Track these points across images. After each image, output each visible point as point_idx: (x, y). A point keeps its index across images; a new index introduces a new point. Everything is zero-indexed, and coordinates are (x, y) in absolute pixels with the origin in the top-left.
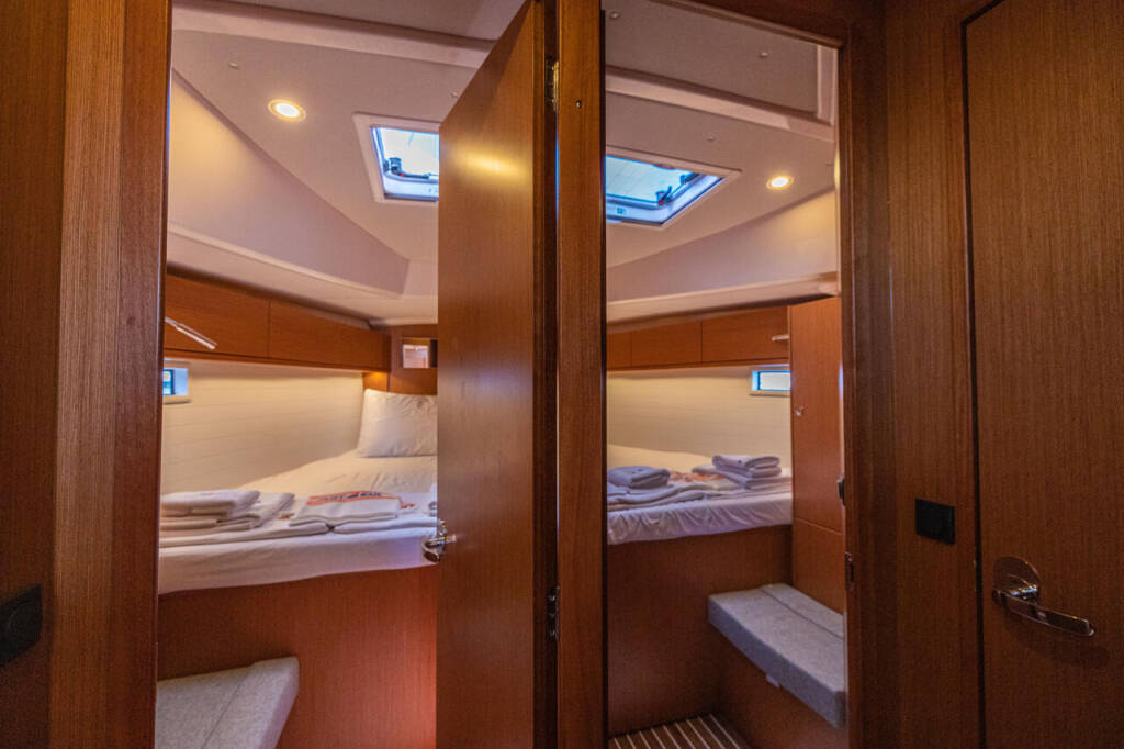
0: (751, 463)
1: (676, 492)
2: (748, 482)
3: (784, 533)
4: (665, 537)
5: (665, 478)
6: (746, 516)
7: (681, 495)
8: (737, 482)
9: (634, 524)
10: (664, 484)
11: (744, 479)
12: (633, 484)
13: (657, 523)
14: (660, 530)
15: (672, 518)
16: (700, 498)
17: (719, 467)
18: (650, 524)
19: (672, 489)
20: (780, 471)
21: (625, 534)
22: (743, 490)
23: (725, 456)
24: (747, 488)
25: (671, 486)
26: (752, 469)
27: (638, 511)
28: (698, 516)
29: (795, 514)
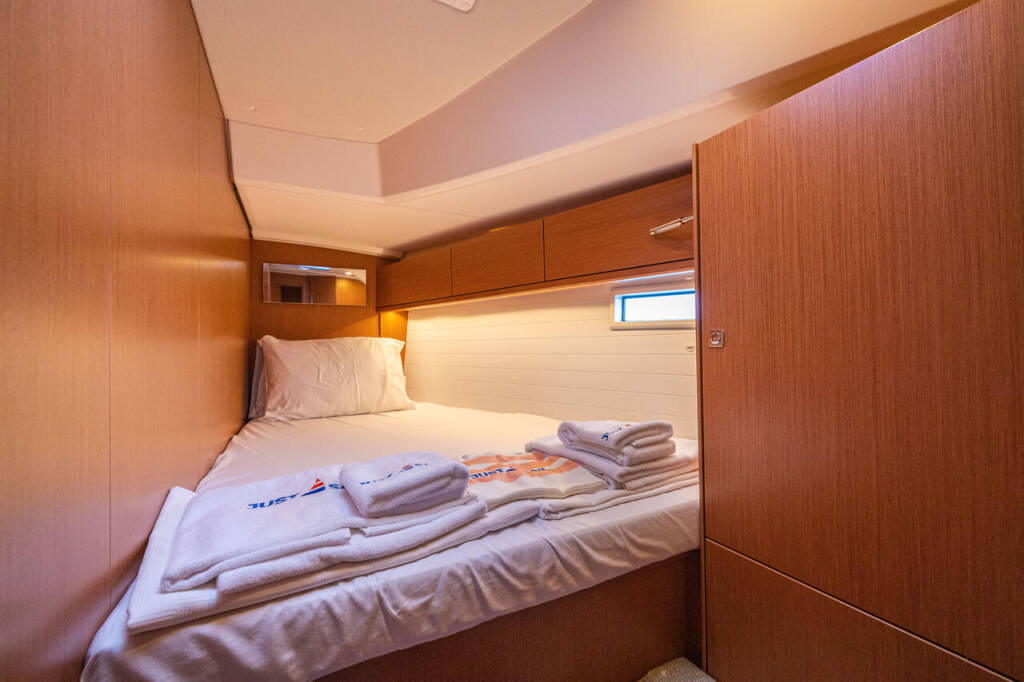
0: (627, 438)
1: (479, 515)
2: (622, 476)
3: (687, 568)
4: (445, 632)
5: (455, 483)
6: (619, 549)
7: (492, 517)
8: (601, 475)
9: (361, 621)
10: (455, 496)
11: (616, 470)
12: (377, 508)
13: (426, 605)
14: (431, 618)
15: (461, 585)
16: (531, 518)
17: (570, 443)
18: (403, 612)
19: (471, 508)
20: (673, 449)
21: (334, 650)
22: (611, 492)
23: (578, 424)
24: (621, 486)
25: (473, 498)
26: (627, 450)
27: (375, 582)
28: (522, 570)
29: (704, 533)
